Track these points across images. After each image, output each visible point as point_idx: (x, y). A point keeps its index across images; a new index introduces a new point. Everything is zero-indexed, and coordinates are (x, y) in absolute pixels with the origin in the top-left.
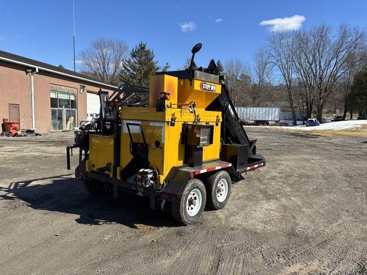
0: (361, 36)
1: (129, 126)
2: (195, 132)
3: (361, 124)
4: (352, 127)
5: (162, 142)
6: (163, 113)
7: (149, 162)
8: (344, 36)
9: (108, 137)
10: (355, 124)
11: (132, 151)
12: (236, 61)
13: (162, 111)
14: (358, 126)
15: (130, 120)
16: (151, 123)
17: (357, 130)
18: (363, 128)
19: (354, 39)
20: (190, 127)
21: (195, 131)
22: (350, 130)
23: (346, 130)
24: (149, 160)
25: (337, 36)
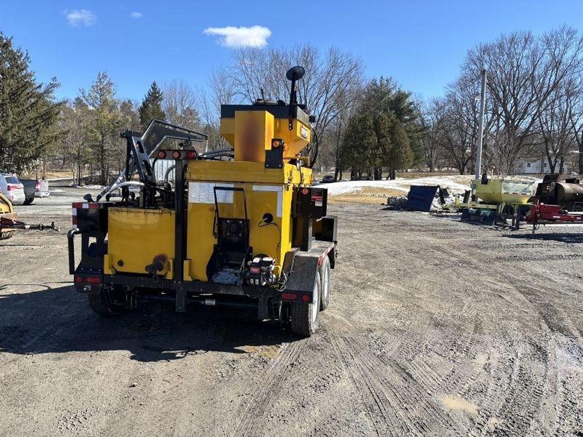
0: (356, 66)
1: (217, 191)
2: (313, 199)
3: (362, 187)
4: (352, 190)
5: (278, 215)
6: (278, 170)
7: (251, 248)
8: (335, 65)
9: (157, 211)
10: (354, 186)
11: (216, 231)
12: (181, 87)
13: (278, 168)
14: (358, 189)
15: (219, 181)
16: (254, 186)
17: (358, 194)
18: (365, 191)
19: (346, 69)
20: (305, 192)
21: (313, 197)
22: (351, 195)
23: (346, 195)
24: (250, 245)
25: (325, 64)
